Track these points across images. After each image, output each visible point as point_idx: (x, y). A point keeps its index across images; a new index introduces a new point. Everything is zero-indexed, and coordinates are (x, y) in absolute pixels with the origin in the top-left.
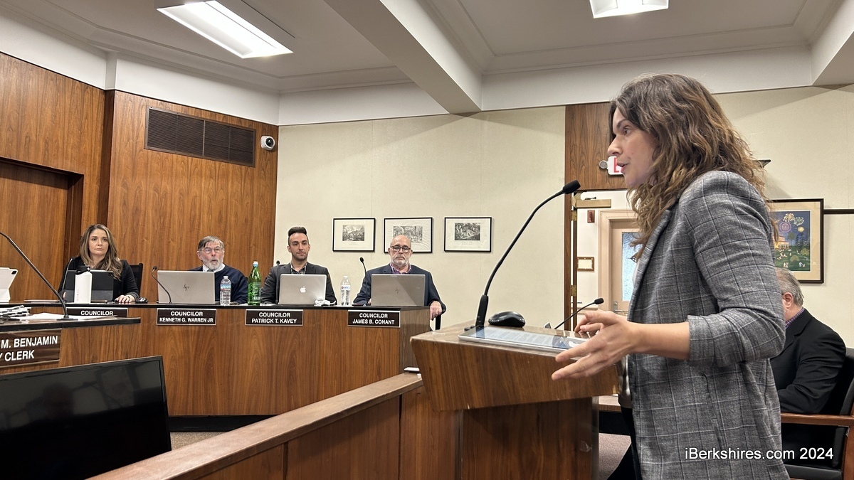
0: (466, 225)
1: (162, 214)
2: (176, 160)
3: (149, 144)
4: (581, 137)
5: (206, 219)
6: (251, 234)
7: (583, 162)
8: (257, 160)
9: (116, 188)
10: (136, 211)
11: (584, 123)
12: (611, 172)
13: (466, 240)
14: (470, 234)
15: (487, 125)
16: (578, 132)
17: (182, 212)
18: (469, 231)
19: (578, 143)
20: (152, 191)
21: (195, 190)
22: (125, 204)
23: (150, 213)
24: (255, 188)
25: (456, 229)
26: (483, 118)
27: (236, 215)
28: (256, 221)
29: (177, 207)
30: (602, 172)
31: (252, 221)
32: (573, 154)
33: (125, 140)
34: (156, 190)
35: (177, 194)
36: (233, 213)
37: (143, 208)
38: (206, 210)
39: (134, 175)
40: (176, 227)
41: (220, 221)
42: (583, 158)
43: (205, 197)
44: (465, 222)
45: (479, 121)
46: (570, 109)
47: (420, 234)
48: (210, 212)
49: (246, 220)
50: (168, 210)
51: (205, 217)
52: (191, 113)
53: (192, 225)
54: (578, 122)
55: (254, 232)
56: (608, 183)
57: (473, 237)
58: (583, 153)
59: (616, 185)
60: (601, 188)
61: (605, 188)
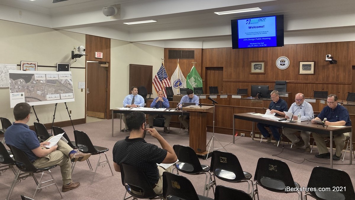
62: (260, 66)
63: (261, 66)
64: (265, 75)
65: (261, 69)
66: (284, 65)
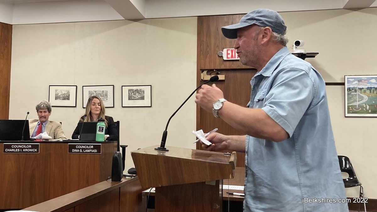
0: (135, 91)
4: (207, 36)
7: (208, 51)
11: (208, 27)
12: (225, 58)
13: (136, 99)
14: (138, 96)
15: (149, 28)
16: (205, 33)
18: (137, 94)
19: (205, 40)
25: (129, 93)
26: (146, 23)
30: (219, 58)
32: (202, 47)
42: (208, 49)
44: (135, 88)
45: (144, 24)
46: (201, 19)
47: (106, 95)
54: (205, 27)
56: (223, 65)
57: (140, 98)
58: (208, 46)
59: (228, 66)
60: (219, 68)
61: (222, 68)
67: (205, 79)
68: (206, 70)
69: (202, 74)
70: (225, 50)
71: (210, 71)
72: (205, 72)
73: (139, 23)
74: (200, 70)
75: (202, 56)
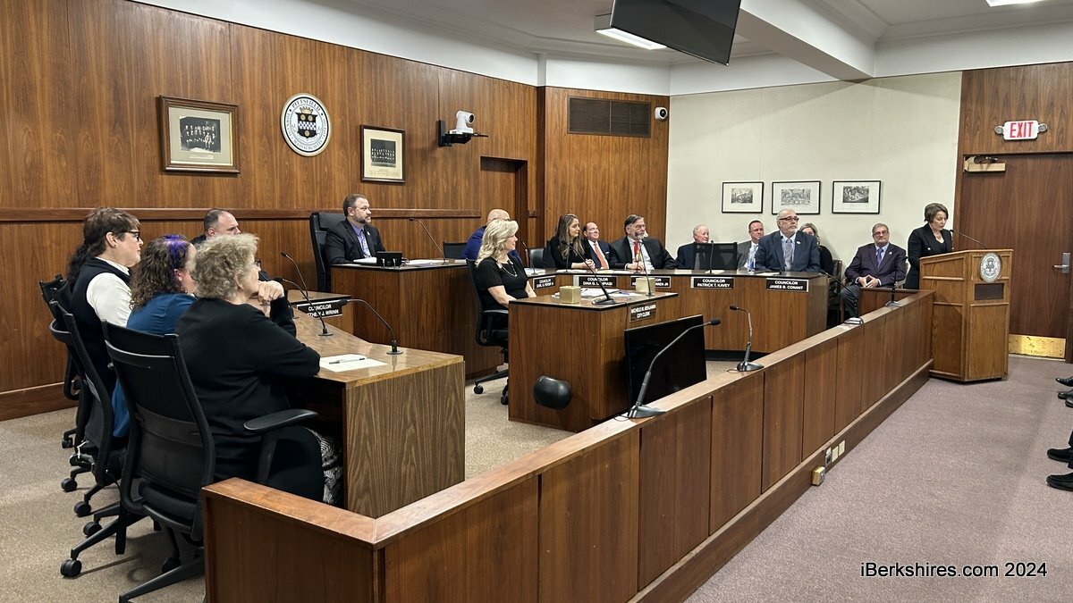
0: (855, 189)
1: (581, 187)
2: (590, 140)
3: (571, 129)
4: (977, 102)
5: (613, 190)
6: (648, 198)
7: (978, 127)
8: (652, 129)
9: (549, 169)
10: (564, 186)
11: (981, 87)
12: (1007, 137)
13: (854, 202)
14: (858, 196)
15: (879, 91)
16: (974, 98)
17: (596, 184)
18: (857, 194)
19: (973, 107)
20: (573, 169)
21: (604, 165)
22: (556, 182)
23: (574, 188)
24: (651, 156)
25: (844, 192)
26: (874, 85)
27: (636, 182)
28: (652, 186)
29: (592, 180)
30: (998, 137)
31: (648, 187)
32: (968, 119)
33: (554, 126)
34: (576, 168)
35: (592, 169)
36: (634, 181)
37: (568, 184)
38: (613, 181)
39: (561, 157)
40: (591, 198)
41: (624, 189)
42: (979, 122)
43: (612, 169)
44: (854, 185)
45: (872, 87)
46: (968, 75)
47: (808, 196)
48: (616, 183)
49: (644, 186)
50: (586, 184)
51: (612, 186)
52: (601, 97)
53: (603, 194)
54: (975, 87)
55: (650, 197)
56: (1004, 148)
57: (862, 199)
58: (978, 118)
59: (1011, 149)
60: (995, 152)
61: (1000, 152)
62: (211, 132)
63: (218, 132)
64: (239, 179)
65: (216, 147)
66: (313, 134)
67: (970, 170)
68: (973, 156)
69: (966, 163)
70: (1008, 125)
71: (980, 159)
72: (972, 159)
73: (864, 86)
74: (963, 156)
75: (967, 134)
